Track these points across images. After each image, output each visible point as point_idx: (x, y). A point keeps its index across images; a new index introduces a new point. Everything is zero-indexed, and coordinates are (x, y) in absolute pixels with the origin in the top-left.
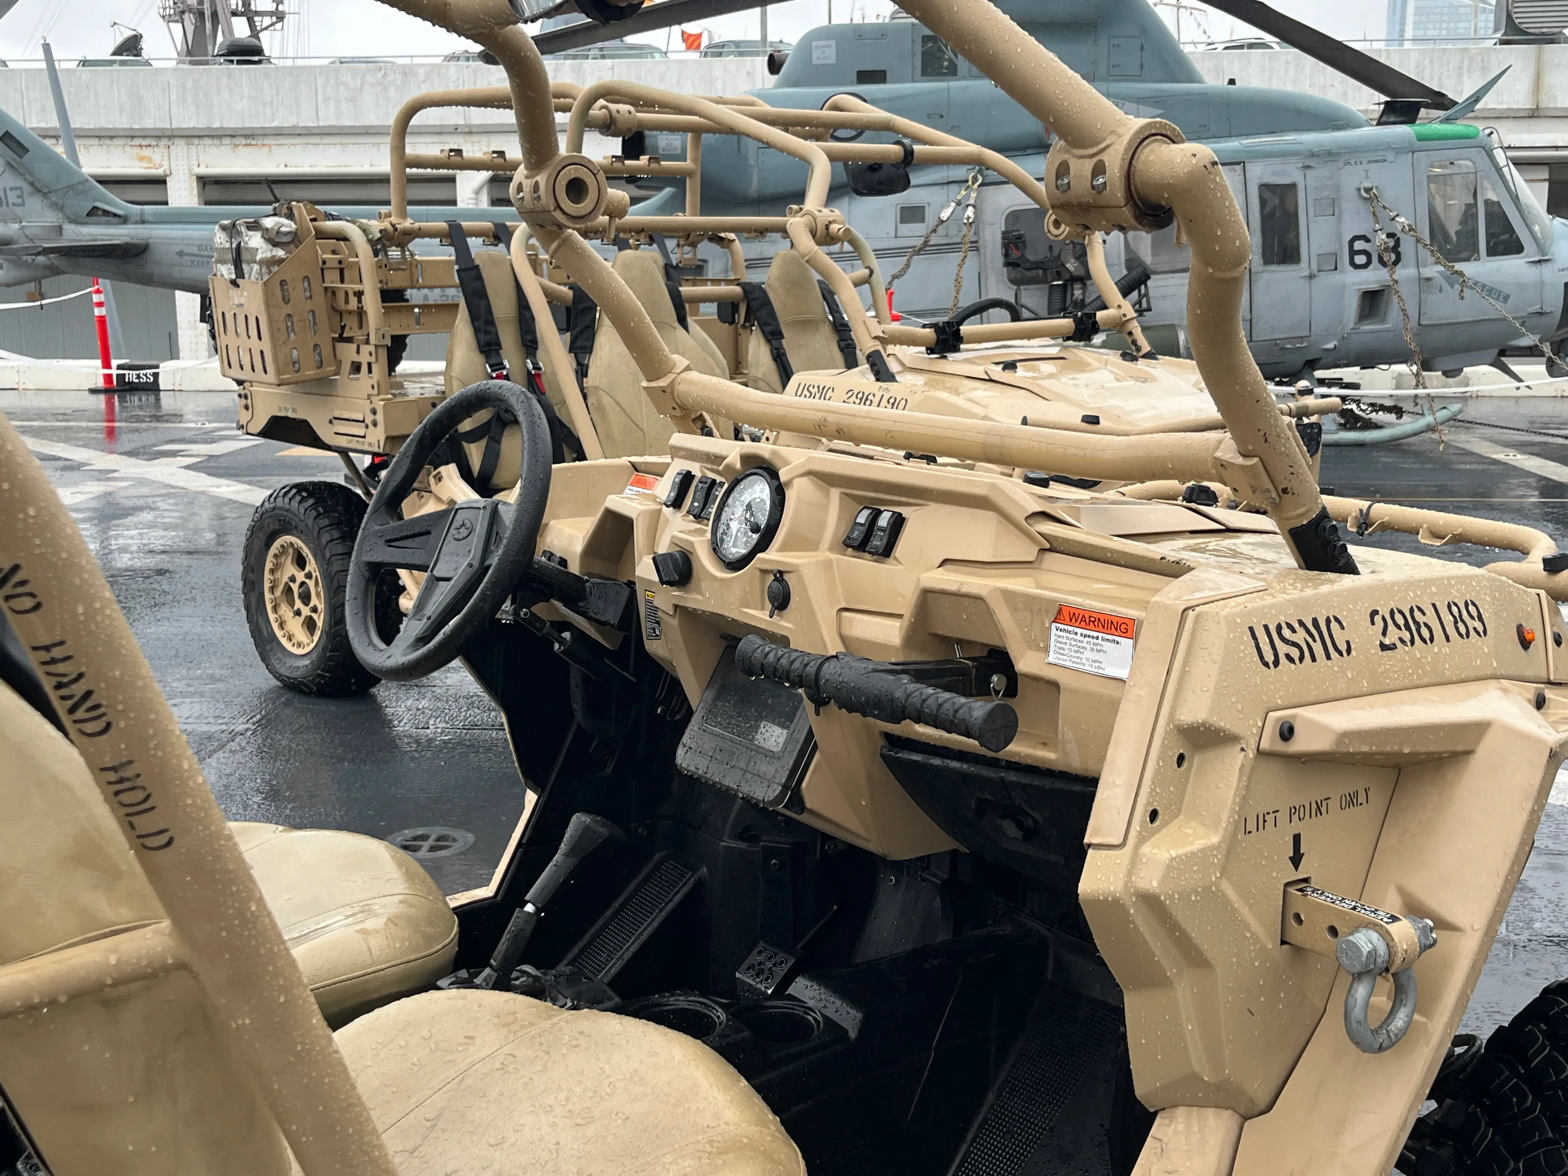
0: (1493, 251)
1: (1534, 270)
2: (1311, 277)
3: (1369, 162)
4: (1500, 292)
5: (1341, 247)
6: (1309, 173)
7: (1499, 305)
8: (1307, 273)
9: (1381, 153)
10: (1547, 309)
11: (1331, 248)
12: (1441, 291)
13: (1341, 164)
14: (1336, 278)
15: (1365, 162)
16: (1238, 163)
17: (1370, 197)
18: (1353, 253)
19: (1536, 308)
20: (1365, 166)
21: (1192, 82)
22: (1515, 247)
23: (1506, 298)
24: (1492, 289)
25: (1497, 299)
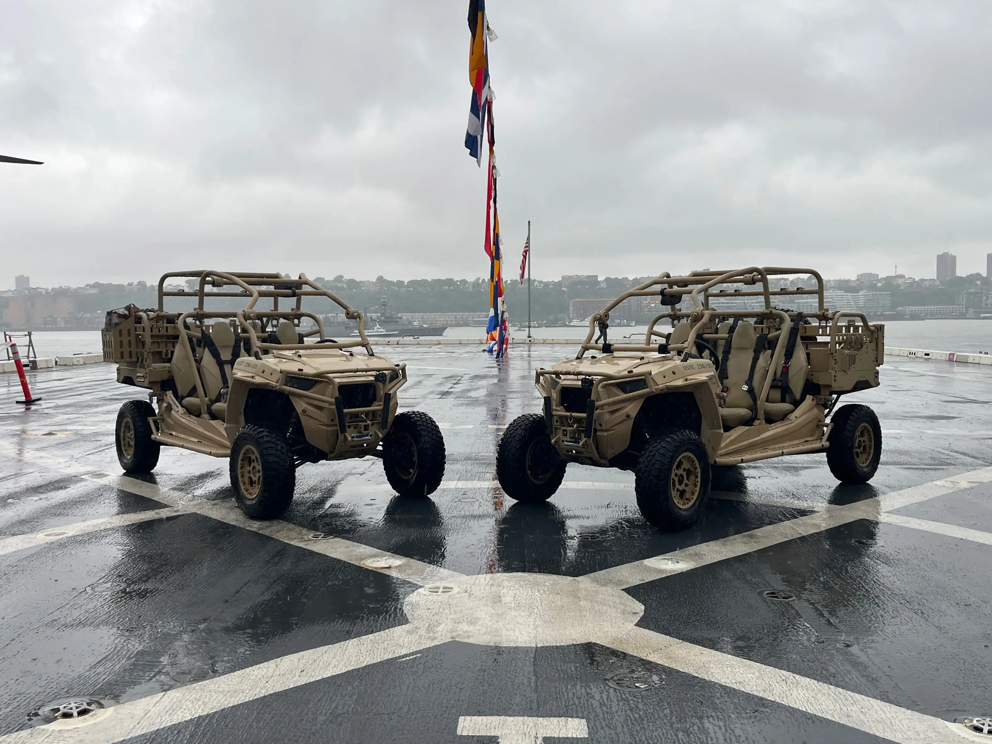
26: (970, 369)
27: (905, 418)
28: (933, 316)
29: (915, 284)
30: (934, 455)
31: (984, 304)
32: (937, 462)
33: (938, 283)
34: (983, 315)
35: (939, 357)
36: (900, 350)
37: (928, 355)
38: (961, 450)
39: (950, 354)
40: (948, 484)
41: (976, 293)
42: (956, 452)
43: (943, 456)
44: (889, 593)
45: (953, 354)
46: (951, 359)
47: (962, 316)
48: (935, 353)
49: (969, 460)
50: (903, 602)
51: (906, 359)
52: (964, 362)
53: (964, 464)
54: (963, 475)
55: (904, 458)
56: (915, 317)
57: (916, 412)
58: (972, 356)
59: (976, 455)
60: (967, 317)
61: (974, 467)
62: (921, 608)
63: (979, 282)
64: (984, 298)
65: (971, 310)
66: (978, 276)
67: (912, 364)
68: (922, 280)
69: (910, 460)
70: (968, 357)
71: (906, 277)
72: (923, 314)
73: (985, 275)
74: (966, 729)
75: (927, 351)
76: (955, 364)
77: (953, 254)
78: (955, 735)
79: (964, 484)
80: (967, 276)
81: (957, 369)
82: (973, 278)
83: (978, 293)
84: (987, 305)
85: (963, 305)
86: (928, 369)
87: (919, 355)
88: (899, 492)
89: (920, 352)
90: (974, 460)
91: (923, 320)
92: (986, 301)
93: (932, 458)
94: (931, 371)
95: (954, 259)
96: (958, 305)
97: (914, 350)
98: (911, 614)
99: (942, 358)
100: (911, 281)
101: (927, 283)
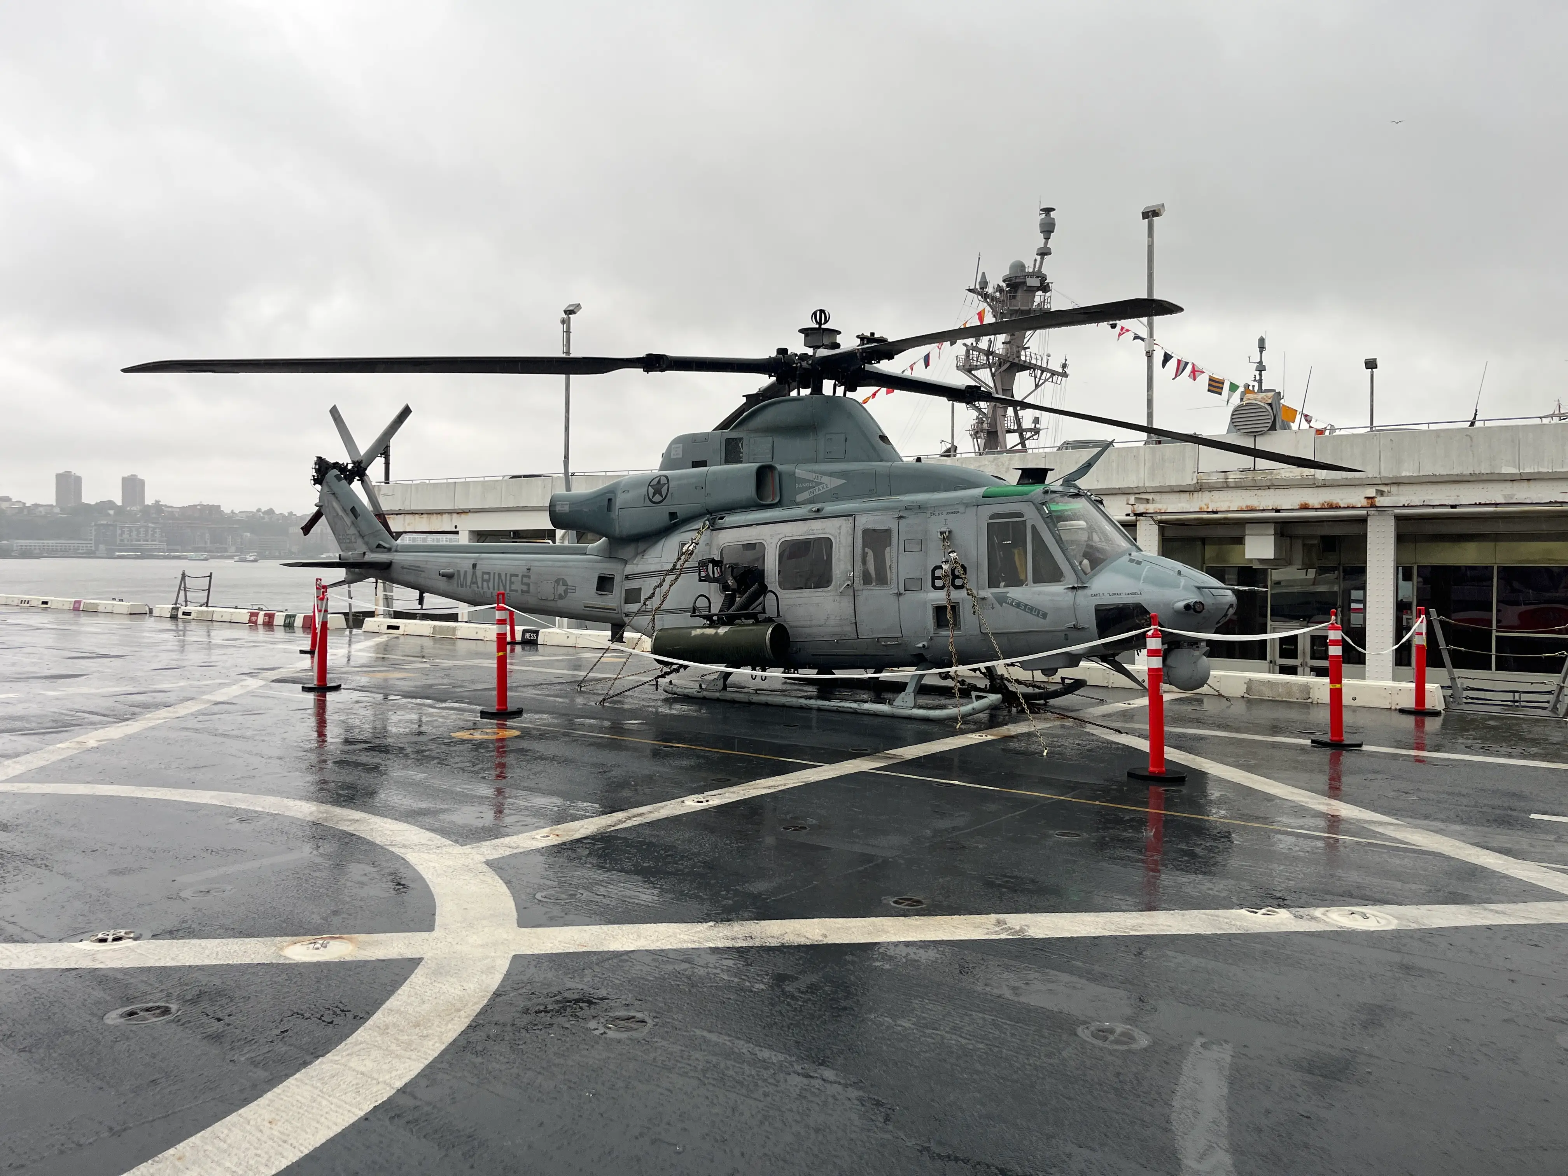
0: (1038, 580)
1: (1071, 594)
2: (899, 595)
3: (948, 513)
4: (1039, 611)
5: (926, 574)
6: (901, 521)
7: (1041, 620)
8: (896, 592)
9: (956, 507)
10: (1082, 625)
11: (917, 574)
12: (993, 608)
13: (928, 515)
14: (922, 596)
15: (945, 513)
16: (851, 515)
17: (947, 537)
18: (934, 578)
19: (1071, 624)
20: (945, 516)
21: (881, 461)
22: (1056, 576)
23: (1045, 616)
24: (1033, 608)
25: (1038, 615)
26: (101, 620)
27: (17, 680)
28: (52, 553)
29: (25, 512)
30: (56, 717)
31: (118, 542)
32: (60, 724)
33: (57, 510)
34: (117, 554)
35: (60, 606)
36: (7, 598)
37: (46, 603)
38: (89, 710)
39: (76, 602)
40: (72, 745)
41: (107, 525)
42: (84, 712)
43: (67, 718)
44: (9, 856)
45: (79, 602)
46: (76, 608)
47: (90, 554)
48: (55, 600)
49: (97, 718)
50: (23, 860)
51: (16, 609)
52: (92, 611)
53: (92, 723)
54: (91, 735)
55: (18, 724)
56: (26, 554)
57: (32, 672)
58: (104, 604)
59: (105, 713)
60: (97, 555)
61: (103, 725)
62: (44, 862)
63: (111, 512)
64: (119, 532)
65: (102, 547)
66: (110, 504)
67: (24, 616)
68: (36, 506)
69: (27, 726)
70: (97, 605)
71: (14, 500)
72: (37, 551)
73: (119, 503)
74: (93, 944)
75: (45, 599)
76: (82, 614)
77: (78, 474)
78: (81, 950)
79: (92, 743)
80: (97, 504)
81: (84, 619)
82: (105, 506)
83: (110, 525)
84: (122, 540)
85: (91, 540)
86: (46, 621)
87: (33, 603)
88: (14, 760)
89: (36, 599)
90: (102, 718)
91: (38, 558)
92: (121, 535)
93: (53, 721)
94: (50, 623)
95: (78, 480)
96: (86, 540)
97: (26, 597)
98: (35, 869)
99: (64, 607)
100: (21, 506)
101: (41, 509)
